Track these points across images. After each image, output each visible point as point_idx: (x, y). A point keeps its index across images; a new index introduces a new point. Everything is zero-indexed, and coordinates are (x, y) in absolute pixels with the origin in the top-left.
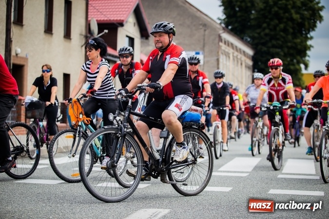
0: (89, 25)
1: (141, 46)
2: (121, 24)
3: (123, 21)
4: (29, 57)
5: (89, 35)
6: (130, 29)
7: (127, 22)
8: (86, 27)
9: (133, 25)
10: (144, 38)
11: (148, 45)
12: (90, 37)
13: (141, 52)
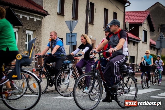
0: (125, 24)
1: (150, 36)
2: (141, 24)
3: (142, 22)
4: (96, 40)
5: (125, 30)
6: (145, 26)
7: (143, 23)
8: (124, 26)
9: (146, 25)
10: (152, 31)
11: (154, 35)
12: (126, 31)
13: (150, 38)
